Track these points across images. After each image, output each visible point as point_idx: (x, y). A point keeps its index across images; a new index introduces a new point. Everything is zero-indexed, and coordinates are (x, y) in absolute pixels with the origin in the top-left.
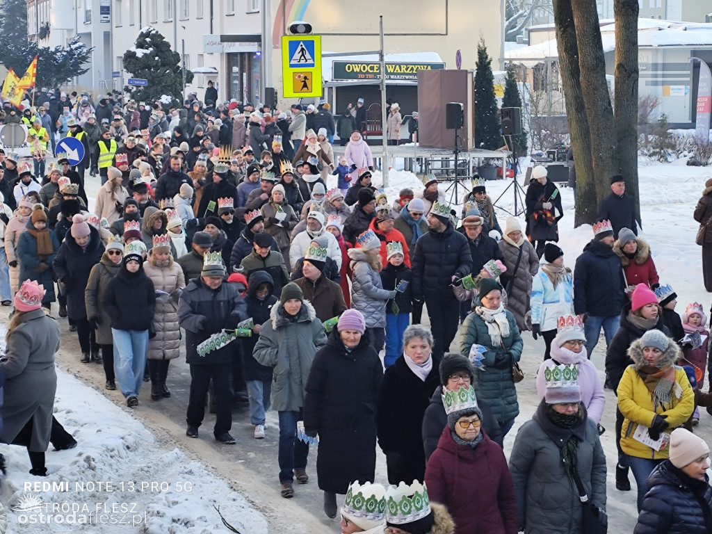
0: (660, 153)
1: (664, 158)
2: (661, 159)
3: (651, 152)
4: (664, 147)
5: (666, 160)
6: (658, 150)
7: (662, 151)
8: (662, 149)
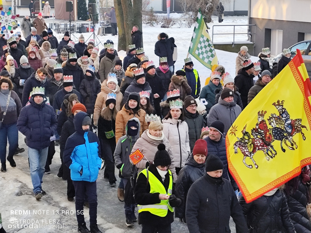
0: (151, 23)
1: (152, 25)
2: (151, 25)
3: (147, 22)
4: (152, 21)
5: (153, 25)
6: (149, 21)
7: (151, 22)
8: (151, 21)
